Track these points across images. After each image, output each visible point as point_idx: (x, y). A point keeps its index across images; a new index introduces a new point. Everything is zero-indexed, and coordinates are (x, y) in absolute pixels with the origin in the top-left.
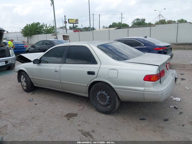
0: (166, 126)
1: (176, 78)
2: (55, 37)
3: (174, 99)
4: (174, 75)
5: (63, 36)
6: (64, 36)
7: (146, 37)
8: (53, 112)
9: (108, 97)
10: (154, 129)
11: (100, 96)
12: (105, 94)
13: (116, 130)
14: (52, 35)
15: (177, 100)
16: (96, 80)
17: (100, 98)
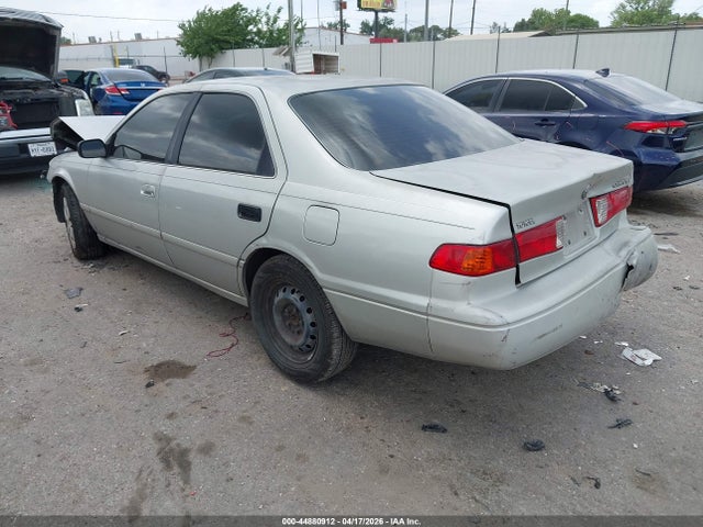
0: (520, 472)
1: (630, 268)
2: (287, 59)
3: (628, 353)
4: (624, 253)
5: (315, 55)
6: (316, 57)
7: (606, 72)
8: (115, 350)
9: (308, 318)
10: (454, 481)
11: (284, 311)
12: (299, 304)
13: (299, 456)
14: (276, 54)
15: (639, 362)
16: (264, 243)
17: (284, 319)
